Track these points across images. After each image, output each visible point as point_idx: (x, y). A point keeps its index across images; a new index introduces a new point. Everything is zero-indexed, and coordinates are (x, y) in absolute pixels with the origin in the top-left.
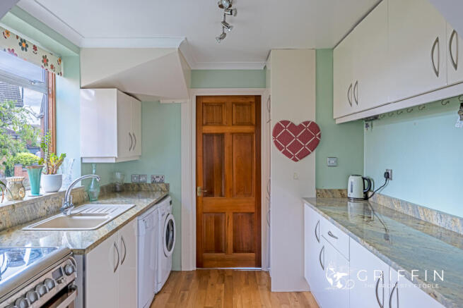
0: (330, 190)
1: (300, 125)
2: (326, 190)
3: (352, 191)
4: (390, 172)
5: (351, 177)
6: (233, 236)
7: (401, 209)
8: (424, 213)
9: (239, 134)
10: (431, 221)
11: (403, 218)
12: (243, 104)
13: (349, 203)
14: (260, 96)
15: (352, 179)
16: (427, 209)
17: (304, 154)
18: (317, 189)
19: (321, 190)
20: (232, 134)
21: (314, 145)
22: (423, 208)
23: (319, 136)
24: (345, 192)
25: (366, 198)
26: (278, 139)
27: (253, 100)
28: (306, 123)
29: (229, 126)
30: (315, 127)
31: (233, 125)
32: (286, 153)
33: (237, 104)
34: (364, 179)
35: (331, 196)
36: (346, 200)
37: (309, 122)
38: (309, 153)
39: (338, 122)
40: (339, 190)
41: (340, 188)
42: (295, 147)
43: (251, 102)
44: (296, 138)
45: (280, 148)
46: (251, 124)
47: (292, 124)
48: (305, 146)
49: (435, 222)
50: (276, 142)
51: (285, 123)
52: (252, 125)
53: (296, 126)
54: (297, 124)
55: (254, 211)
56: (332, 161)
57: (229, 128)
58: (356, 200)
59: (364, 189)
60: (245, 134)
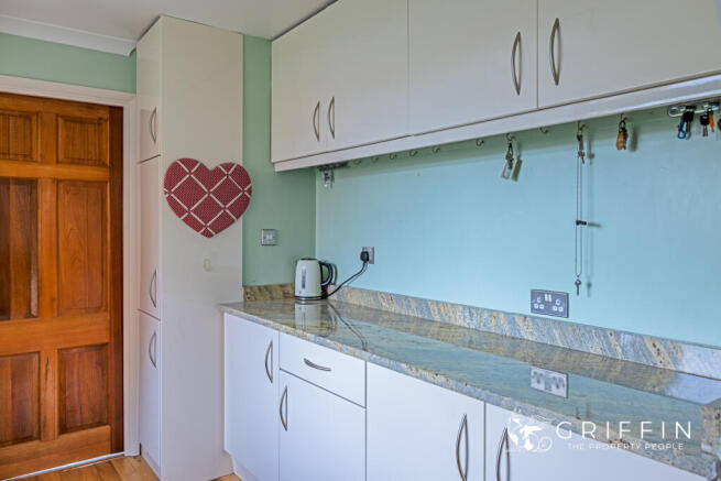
0: (266, 287)
1: (217, 170)
2: (259, 288)
3: (304, 286)
4: (370, 251)
5: (300, 262)
6: (60, 400)
7: (395, 308)
8: (439, 310)
9: (73, 182)
10: (452, 321)
11: (401, 321)
12: (81, 121)
13: (297, 306)
14: (120, 109)
15: (302, 266)
16: (445, 304)
17: (224, 223)
18: (245, 287)
19: (251, 288)
20: (57, 181)
21: (241, 207)
22: (438, 303)
23: (250, 191)
24: (289, 289)
25: (324, 296)
26: (175, 193)
27: (105, 115)
28: (228, 166)
29: (48, 163)
30: (242, 175)
31: (58, 162)
32: (190, 221)
33: (67, 119)
34: (321, 264)
35: (268, 297)
36: (291, 301)
37: (233, 165)
38: (233, 221)
39: (278, 168)
40: (281, 286)
41: (281, 283)
42: (208, 210)
43: (101, 119)
44: (208, 193)
45: (178, 211)
46: (99, 163)
47: (202, 167)
48: (226, 208)
49: (460, 322)
50: (170, 200)
51: (190, 163)
52: (104, 165)
53: (208, 171)
54: (211, 167)
55: (106, 341)
56: (270, 237)
57: (48, 168)
58: (309, 300)
59: (322, 282)
60: (87, 183)
